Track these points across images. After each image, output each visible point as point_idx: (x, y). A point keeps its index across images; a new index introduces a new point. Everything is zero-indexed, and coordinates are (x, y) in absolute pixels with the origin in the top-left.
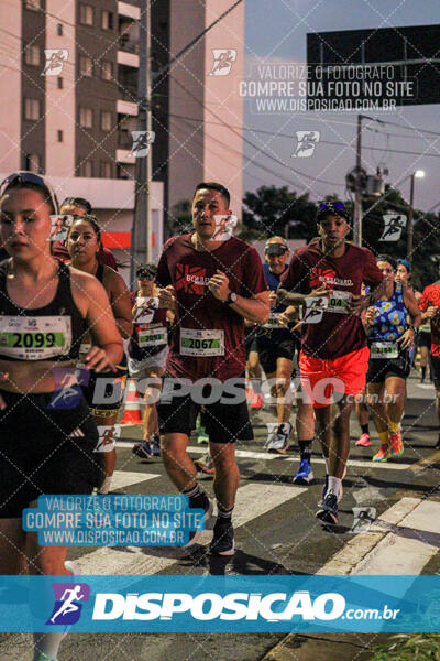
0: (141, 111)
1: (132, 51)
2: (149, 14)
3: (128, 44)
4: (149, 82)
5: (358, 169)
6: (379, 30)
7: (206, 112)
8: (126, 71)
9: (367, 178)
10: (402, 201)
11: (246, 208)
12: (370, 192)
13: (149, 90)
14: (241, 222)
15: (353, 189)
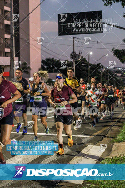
0: (12, 37)
1: (8, 20)
2: (13, 10)
3: (7, 18)
4: (13, 29)
5: (74, 52)
6: (80, 13)
7: (30, 37)
8: (7, 26)
9: (76, 55)
10: (86, 61)
11: (42, 64)
12: (77, 59)
13: (14, 31)
14: (41, 68)
15: (72, 58)
